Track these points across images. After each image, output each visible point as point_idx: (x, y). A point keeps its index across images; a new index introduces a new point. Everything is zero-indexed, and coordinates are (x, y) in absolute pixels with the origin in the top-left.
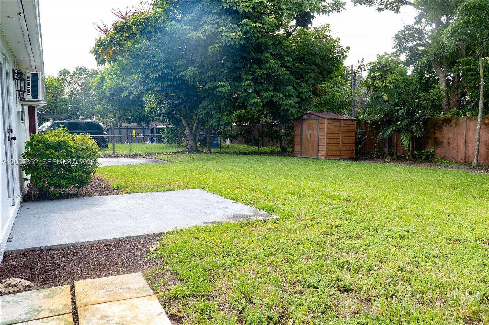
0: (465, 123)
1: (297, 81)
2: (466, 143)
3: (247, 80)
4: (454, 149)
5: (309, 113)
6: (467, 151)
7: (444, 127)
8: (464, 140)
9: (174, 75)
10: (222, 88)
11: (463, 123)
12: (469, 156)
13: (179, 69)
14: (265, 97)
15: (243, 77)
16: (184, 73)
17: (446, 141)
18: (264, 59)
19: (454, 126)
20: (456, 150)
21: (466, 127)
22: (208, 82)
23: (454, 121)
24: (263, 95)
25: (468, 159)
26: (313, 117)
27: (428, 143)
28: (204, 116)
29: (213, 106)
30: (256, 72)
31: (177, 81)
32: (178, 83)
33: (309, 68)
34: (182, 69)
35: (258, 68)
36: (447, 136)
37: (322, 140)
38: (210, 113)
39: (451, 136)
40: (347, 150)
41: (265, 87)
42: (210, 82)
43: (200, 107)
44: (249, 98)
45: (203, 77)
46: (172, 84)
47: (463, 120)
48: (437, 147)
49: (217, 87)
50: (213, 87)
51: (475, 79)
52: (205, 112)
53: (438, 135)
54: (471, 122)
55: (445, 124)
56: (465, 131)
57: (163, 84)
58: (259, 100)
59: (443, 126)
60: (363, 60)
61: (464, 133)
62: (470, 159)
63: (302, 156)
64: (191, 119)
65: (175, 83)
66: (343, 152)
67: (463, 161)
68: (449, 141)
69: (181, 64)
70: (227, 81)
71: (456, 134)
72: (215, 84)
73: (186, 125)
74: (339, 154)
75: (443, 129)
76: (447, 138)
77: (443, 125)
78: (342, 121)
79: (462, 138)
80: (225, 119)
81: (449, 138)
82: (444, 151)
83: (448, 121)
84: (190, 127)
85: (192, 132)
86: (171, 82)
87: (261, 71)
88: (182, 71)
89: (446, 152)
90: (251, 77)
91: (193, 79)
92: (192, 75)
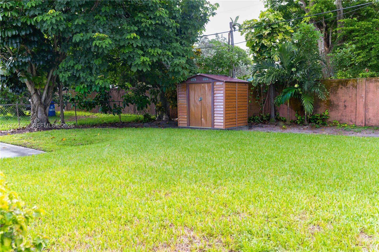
0: (364, 84)
1: (176, 37)
2: (366, 105)
3: (131, 32)
4: (352, 112)
5: (200, 75)
6: (366, 114)
7: (340, 89)
8: (363, 102)
9: (23, 20)
10: (100, 42)
11: (362, 85)
12: (370, 118)
13: (32, 13)
14: (153, 55)
15: (126, 28)
16: (39, 18)
17: (341, 104)
18: (152, 6)
19: (351, 88)
20: (354, 113)
21: (366, 89)
22: (76, 33)
23: (350, 83)
24: (151, 52)
25: (369, 122)
26: (204, 79)
27: (320, 106)
28: (67, 80)
29: (82, 67)
30: (141, 22)
31: (26, 30)
32: (28, 33)
33: (188, 23)
34: (37, 13)
35: (143, 17)
36: (343, 99)
37: (218, 107)
38: (77, 76)
39: (347, 98)
40: (242, 116)
41: (152, 43)
42: (80, 33)
43: (61, 67)
44: (133, 55)
45: (69, 26)
46: (19, 34)
47: (362, 81)
48: (332, 111)
49: (92, 40)
50: (86, 39)
51: (361, 40)
52: (69, 74)
53: (332, 98)
54: (371, 84)
55: (340, 86)
56: (364, 93)
57: (4, 34)
58: (147, 59)
59: (338, 88)
60: (237, 18)
61: (363, 95)
62: (371, 122)
63: (190, 126)
64: (41, 84)
65: (23, 33)
66: (239, 119)
67: (364, 124)
68: (345, 104)
69: (34, 5)
70: (104, 32)
71: (354, 96)
72: (89, 35)
73: (33, 92)
74: (235, 123)
75: (338, 92)
76: (343, 101)
77: (337, 86)
78: (237, 84)
79: (361, 100)
80: (101, 84)
81: (345, 101)
82: (340, 114)
83: (344, 83)
84: (38, 95)
85: (41, 100)
86: (17, 31)
87: (150, 21)
88: (36, 16)
89: (342, 115)
90: (136, 29)
91: (55, 27)
92: (54, 21)
